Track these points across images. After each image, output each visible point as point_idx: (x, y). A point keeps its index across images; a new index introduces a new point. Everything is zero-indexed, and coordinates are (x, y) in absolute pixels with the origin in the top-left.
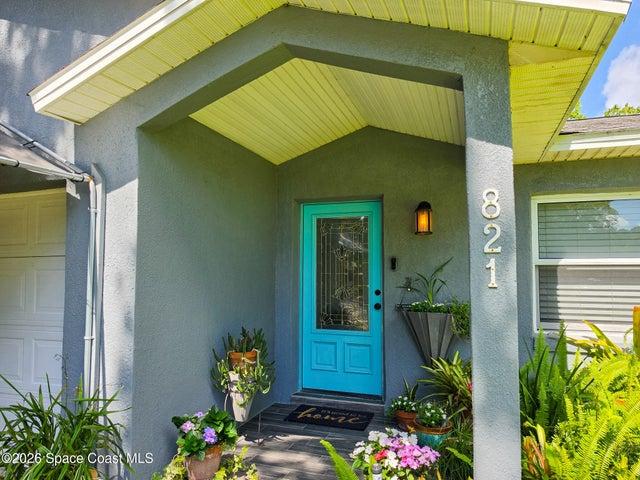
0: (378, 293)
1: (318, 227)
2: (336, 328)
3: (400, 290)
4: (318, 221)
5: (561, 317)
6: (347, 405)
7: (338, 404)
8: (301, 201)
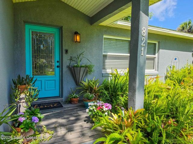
0: (58, 62)
1: (32, 35)
2: (42, 75)
3: (68, 61)
4: (32, 32)
5: (106, 68)
6: (49, 101)
7: (46, 101)
8: (26, 22)
